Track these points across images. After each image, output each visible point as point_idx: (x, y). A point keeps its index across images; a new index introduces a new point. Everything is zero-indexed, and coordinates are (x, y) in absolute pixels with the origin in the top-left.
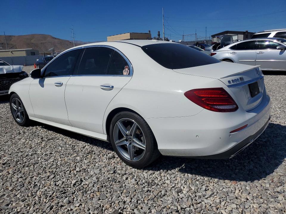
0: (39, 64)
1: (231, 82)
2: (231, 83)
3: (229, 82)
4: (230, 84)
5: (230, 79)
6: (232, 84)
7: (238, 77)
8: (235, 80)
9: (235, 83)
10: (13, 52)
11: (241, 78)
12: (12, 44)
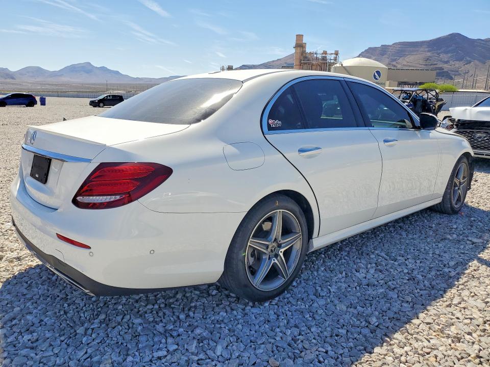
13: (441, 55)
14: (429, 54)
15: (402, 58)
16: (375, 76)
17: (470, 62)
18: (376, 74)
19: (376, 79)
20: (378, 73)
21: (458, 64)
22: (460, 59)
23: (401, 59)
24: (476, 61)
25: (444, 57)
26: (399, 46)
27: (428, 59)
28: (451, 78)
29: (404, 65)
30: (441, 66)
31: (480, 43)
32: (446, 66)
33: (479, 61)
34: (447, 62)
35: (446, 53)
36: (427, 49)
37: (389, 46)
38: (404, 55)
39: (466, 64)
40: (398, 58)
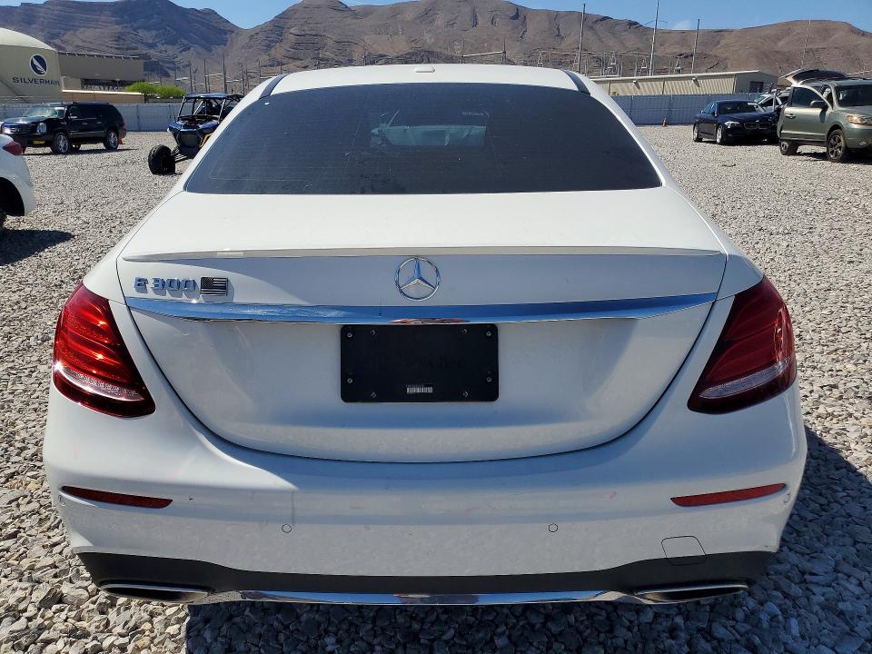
0: (699, 123)
1: (150, 286)
2: (146, 292)
3: (141, 284)
4: (142, 295)
5: (152, 271)
6: (151, 294)
7: (196, 273)
8: (171, 281)
9: (168, 296)
10: (700, 81)
11: (207, 284)
12: (716, 56)
13: (141, 33)
14: (118, 29)
15: (72, 32)
16: (34, 67)
17: (189, 48)
18: (36, 62)
19: (39, 72)
20: (39, 59)
21: (171, 50)
22: (173, 42)
23: (69, 33)
24: (196, 46)
25: (147, 36)
26: (59, 8)
27: (119, 37)
28: (167, 75)
29: (77, 46)
30: (144, 52)
31: (197, 16)
32: (152, 52)
33: (201, 45)
34: (152, 46)
35: (148, 28)
36: (113, 19)
37: (36, 5)
38: (75, 28)
39: (184, 50)
40: (63, 32)
